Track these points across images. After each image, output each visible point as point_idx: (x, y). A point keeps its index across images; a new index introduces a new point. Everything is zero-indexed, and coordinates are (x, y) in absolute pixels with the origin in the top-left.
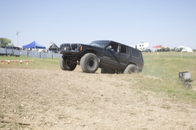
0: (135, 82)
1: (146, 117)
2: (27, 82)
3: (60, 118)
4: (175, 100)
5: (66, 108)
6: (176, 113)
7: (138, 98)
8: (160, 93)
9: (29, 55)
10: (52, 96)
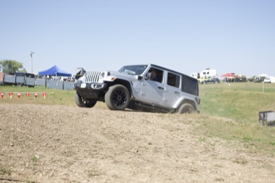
0: (197, 125)
1: (212, 175)
2: (45, 123)
3: (91, 175)
4: (253, 151)
5: (99, 162)
6: (255, 170)
7: (201, 149)
8: (233, 142)
9: (48, 85)
10: (80, 143)
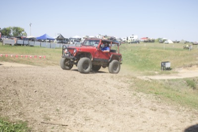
1: (141, 119)
3: (86, 120)
4: (159, 102)
5: (88, 111)
6: (160, 114)
7: (134, 100)
8: (149, 95)
10: (76, 99)
